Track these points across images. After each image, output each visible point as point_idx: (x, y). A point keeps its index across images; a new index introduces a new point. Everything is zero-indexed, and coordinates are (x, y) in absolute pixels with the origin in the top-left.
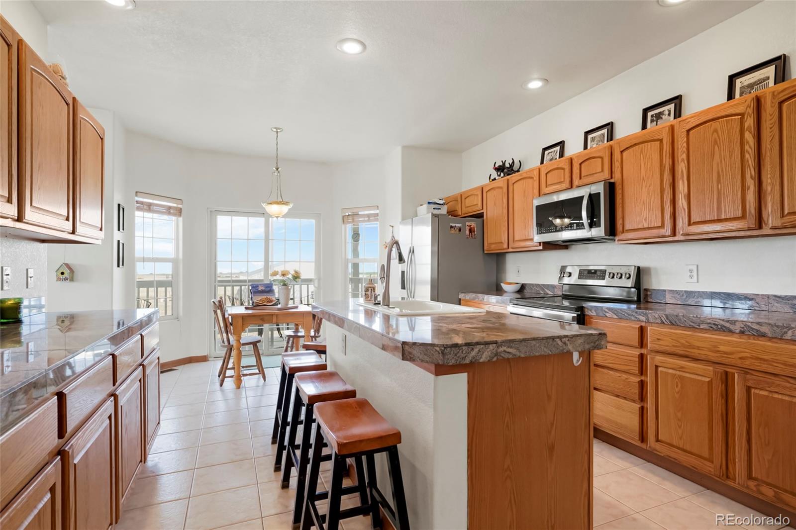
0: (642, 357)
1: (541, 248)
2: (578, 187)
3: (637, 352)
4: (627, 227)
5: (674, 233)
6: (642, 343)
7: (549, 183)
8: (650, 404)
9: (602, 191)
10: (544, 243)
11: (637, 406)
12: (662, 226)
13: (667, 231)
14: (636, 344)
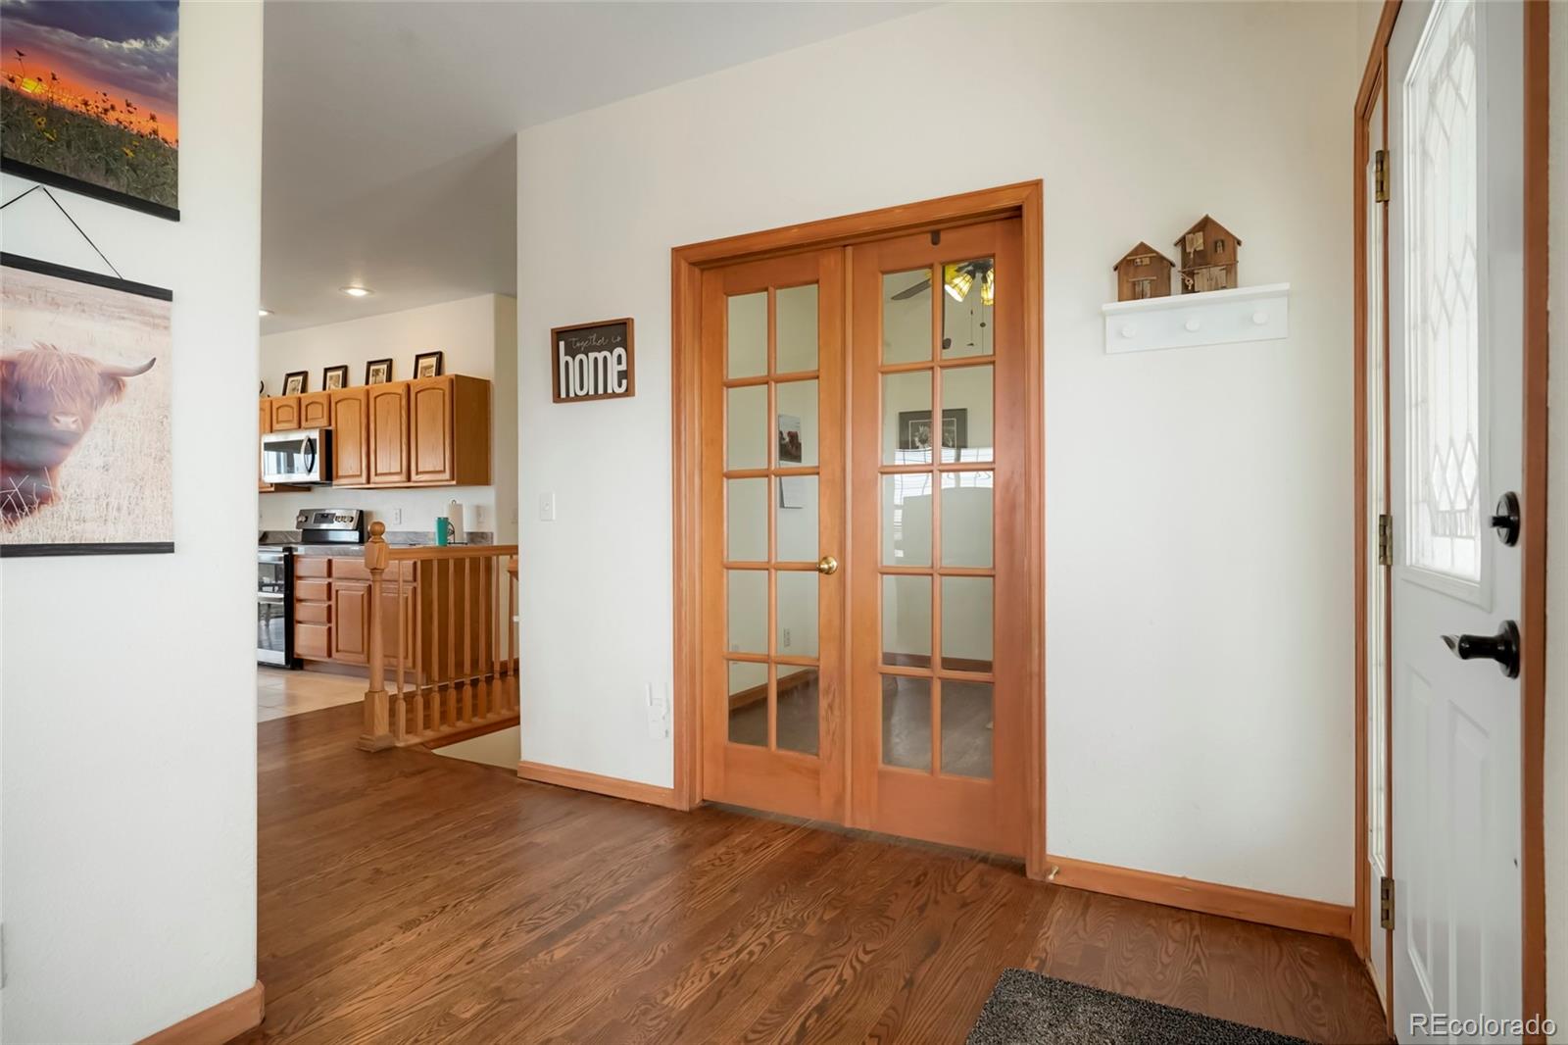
0: (329, 585)
1: (273, 489)
2: (306, 429)
3: (326, 581)
4: (340, 474)
5: (368, 482)
6: (330, 575)
7: (280, 419)
8: (333, 625)
9: (317, 437)
10: (276, 484)
11: (325, 628)
12: (361, 475)
13: (364, 479)
14: (325, 574)
